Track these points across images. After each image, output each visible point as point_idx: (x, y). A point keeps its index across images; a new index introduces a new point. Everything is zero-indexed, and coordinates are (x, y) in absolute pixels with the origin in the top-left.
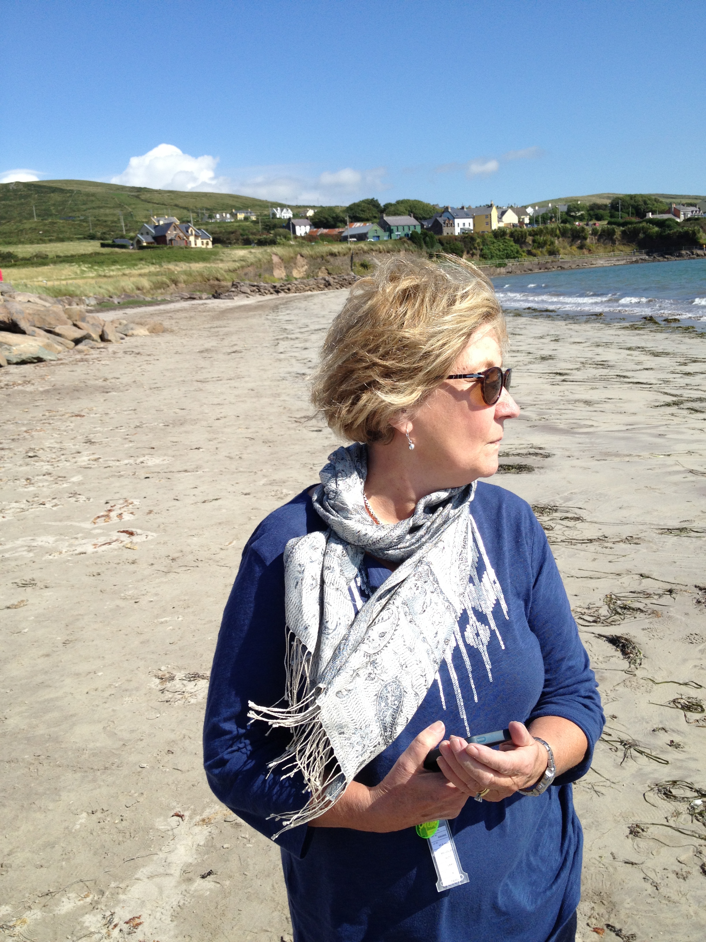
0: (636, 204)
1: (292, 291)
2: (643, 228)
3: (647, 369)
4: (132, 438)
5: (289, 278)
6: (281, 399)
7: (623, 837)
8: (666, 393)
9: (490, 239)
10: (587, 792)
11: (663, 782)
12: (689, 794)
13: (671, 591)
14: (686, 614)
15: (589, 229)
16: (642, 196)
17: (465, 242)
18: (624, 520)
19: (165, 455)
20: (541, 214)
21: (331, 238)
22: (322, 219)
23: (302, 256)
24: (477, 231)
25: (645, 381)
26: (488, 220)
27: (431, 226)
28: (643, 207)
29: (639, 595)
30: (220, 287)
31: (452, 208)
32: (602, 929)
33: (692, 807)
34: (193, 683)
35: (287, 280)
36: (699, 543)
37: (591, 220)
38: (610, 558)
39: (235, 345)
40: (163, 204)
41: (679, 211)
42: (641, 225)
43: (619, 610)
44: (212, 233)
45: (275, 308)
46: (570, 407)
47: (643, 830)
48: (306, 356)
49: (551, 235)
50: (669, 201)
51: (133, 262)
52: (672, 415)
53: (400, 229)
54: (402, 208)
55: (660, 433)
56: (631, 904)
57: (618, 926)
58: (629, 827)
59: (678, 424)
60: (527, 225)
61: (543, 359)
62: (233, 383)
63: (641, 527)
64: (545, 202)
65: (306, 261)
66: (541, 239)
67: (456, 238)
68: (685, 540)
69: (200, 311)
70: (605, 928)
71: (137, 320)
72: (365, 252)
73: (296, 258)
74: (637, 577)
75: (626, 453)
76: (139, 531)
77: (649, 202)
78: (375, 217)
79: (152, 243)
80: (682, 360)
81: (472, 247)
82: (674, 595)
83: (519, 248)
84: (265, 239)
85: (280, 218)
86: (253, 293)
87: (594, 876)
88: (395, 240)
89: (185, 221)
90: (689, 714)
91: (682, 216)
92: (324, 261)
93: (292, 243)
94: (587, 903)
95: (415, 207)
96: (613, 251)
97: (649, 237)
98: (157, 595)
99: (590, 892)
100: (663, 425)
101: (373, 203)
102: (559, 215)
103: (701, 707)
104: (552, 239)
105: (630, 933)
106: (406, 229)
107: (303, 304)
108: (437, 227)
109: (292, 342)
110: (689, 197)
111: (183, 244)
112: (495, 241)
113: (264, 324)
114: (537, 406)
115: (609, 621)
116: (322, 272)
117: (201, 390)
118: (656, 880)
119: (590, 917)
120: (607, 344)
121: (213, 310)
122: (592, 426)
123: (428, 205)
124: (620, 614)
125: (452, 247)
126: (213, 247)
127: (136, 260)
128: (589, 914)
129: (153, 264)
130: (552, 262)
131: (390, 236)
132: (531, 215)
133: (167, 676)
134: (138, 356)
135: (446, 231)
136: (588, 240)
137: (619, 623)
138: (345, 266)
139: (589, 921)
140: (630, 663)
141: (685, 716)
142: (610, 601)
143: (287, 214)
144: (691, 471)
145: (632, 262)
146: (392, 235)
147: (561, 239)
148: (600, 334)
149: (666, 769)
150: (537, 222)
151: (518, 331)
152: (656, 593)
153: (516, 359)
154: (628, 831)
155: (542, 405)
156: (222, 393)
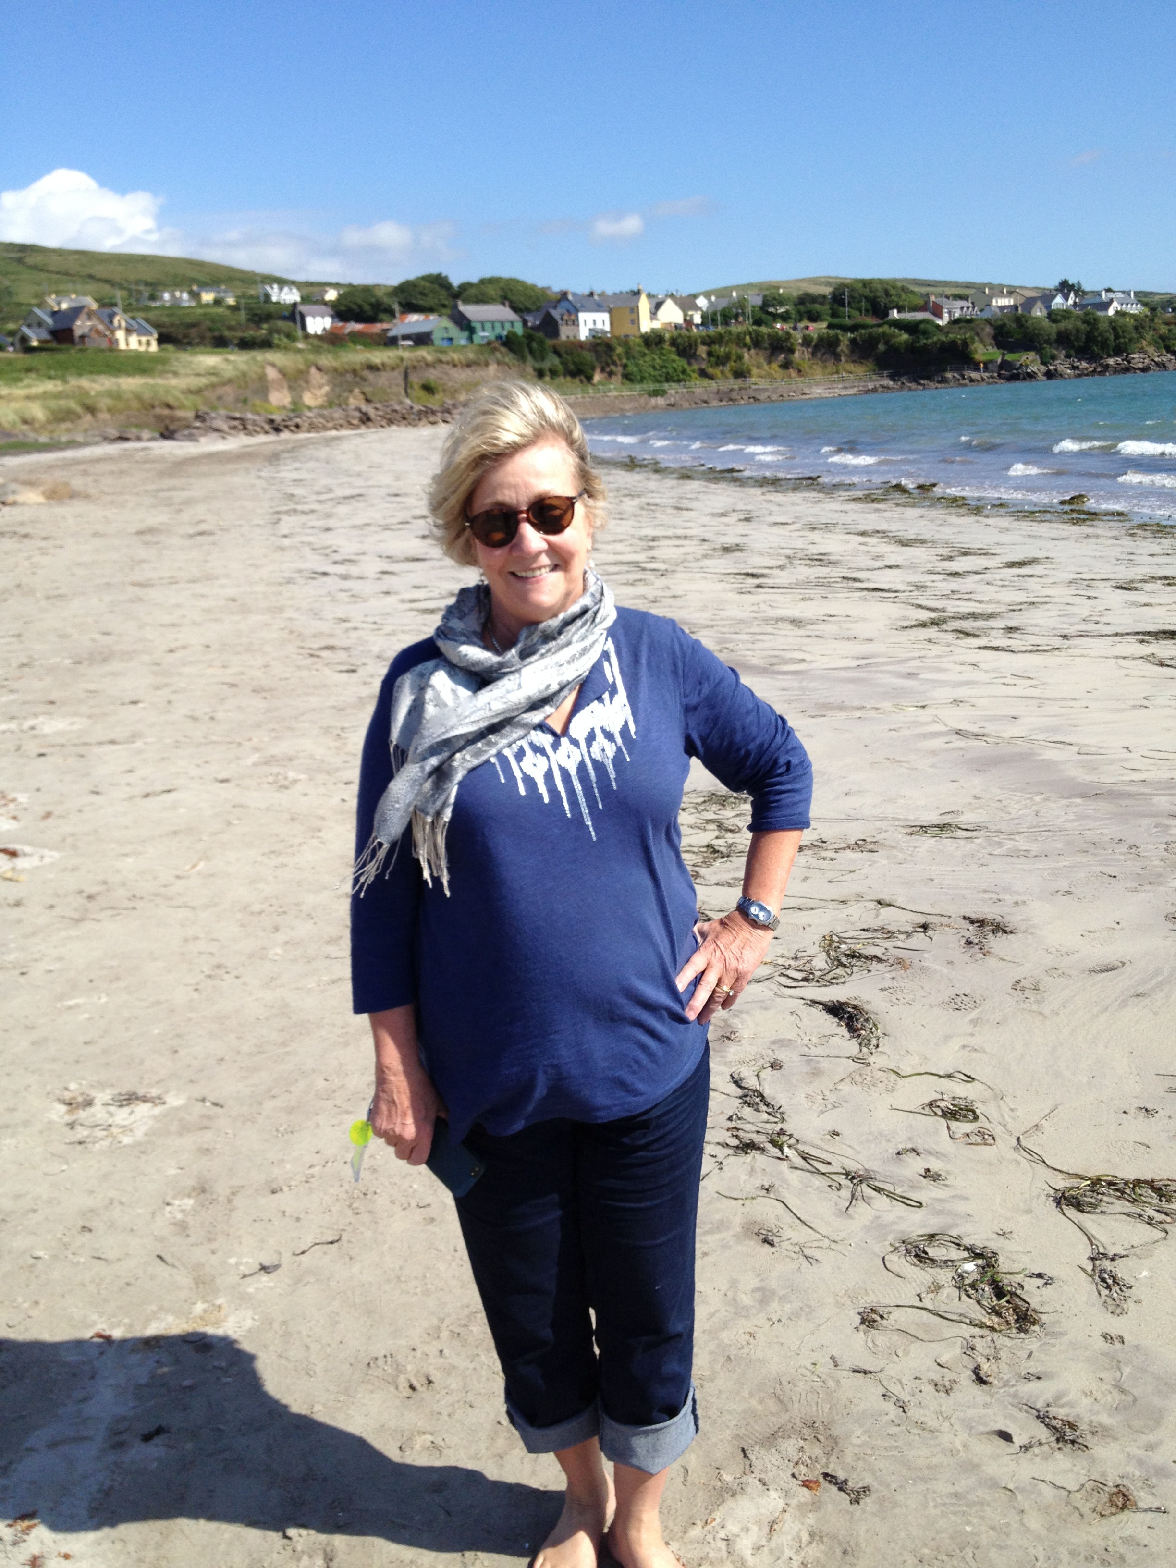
0: (872, 295)
1: (303, 429)
2: (884, 334)
3: (890, 567)
4: (16, 685)
5: (297, 407)
6: (285, 615)
7: (850, 1330)
8: (920, 606)
9: (638, 348)
10: (792, 1258)
11: (913, 1236)
12: (955, 1254)
13: (925, 927)
14: (950, 963)
15: (798, 337)
16: (881, 281)
17: (596, 352)
18: (852, 812)
19: (75, 714)
20: (719, 308)
21: (369, 340)
22: (354, 307)
23: (319, 369)
24: (617, 333)
25: (886, 587)
26: (634, 316)
27: (542, 324)
28: (883, 301)
29: (875, 935)
30: (173, 419)
31: (574, 294)
32: (817, 1482)
33: (960, 1276)
34: (127, 1110)
35: (293, 411)
36: (969, 847)
37: (800, 320)
38: (830, 875)
39: (202, 521)
40: (67, 274)
41: (941, 308)
42: (880, 330)
43: (844, 960)
44: (156, 326)
45: (274, 458)
46: (769, 629)
47: (882, 1317)
48: (329, 543)
49: (738, 344)
50: (924, 290)
51: (15, 375)
52: (930, 641)
53: (488, 326)
54: (491, 291)
55: (909, 671)
56: (863, 1438)
57: (841, 1475)
58: (859, 1314)
59: (939, 656)
60: (697, 326)
61: (727, 550)
62: (199, 588)
63: (879, 824)
64: (726, 288)
65: (326, 377)
66: (721, 350)
67: (581, 345)
68: (947, 844)
69: (137, 462)
70: (821, 1479)
71: (24, 477)
72: (428, 365)
73: (308, 372)
74: (873, 905)
75: (856, 703)
76: (27, 849)
77: (893, 292)
78: (444, 306)
79: (47, 342)
80: (945, 552)
81: (610, 361)
82: (930, 933)
83: (686, 366)
84: (254, 338)
85: (278, 303)
86: (233, 432)
87: (803, 1396)
88: (480, 345)
89: (107, 304)
90: (954, 1124)
91: (946, 316)
92: (358, 379)
93: (300, 345)
94: (792, 1441)
95: (511, 290)
96: (837, 372)
97: (893, 350)
98: (60, 959)
99: (798, 1421)
100: (914, 658)
101: (439, 282)
102: (749, 310)
103: (974, 1112)
104: (739, 351)
105: (860, 1485)
106: (498, 327)
107: (323, 452)
108: (550, 326)
109: (304, 518)
110: (956, 285)
111: (104, 344)
112: (647, 351)
113: (253, 486)
114: (715, 629)
115: (828, 977)
116: (355, 398)
117: (140, 600)
118: (902, 1397)
119: (797, 1464)
120: (828, 527)
121: (161, 459)
122: (803, 660)
123: (533, 287)
124: (845, 966)
125: (576, 360)
126: (160, 350)
127: (20, 371)
128: (795, 1459)
129: (50, 378)
130: (740, 389)
131: (471, 339)
132: (704, 309)
133: (80, 1099)
134: (26, 540)
135: (565, 332)
136: (797, 355)
137: (843, 980)
138: (395, 389)
139: (795, 1470)
140: (860, 1044)
141: (948, 1128)
142: (830, 945)
143: (291, 296)
144: (958, 733)
145: (867, 391)
146: (475, 337)
147: (753, 351)
148: (816, 509)
149: (917, 1216)
150: (714, 321)
151: (685, 503)
152: (902, 930)
153: (681, 550)
154: (858, 1319)
155: (723, 626)
156: (178, 606)
